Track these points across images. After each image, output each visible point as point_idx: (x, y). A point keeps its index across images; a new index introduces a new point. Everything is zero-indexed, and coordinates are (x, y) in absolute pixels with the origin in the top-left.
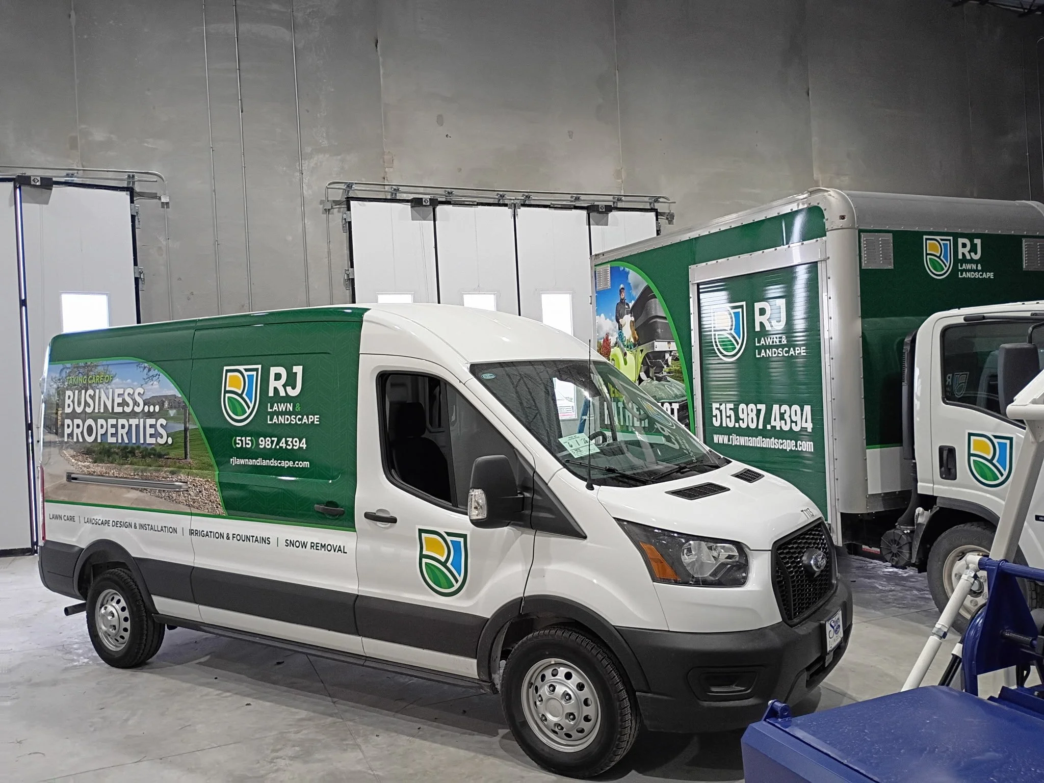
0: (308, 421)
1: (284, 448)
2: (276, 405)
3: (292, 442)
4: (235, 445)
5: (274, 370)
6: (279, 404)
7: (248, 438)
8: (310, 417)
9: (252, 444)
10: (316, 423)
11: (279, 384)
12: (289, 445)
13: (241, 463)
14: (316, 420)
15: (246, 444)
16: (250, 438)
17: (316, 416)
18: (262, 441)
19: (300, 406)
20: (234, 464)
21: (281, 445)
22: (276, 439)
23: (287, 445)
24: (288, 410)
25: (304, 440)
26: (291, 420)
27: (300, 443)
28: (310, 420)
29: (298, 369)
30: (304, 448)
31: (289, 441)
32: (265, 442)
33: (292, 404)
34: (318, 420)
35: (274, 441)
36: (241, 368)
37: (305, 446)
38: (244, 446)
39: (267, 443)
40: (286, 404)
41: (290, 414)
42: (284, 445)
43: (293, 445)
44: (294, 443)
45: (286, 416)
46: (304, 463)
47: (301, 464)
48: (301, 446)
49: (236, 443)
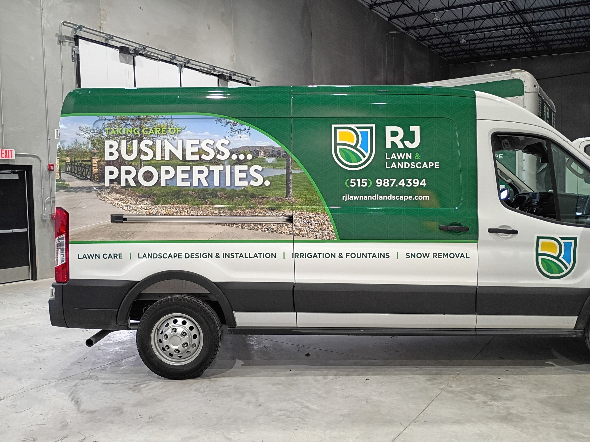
0: (428, 166)
1: (403, 186)
2: (394, 154)
3: (412, 182)
4: (349, 185)
5: (389, 129)
6: (397, 154)
7: (363, 180)
8: (430, 163)
9: (368, 184)
10: (435, 167)
11: (397, 140)
12: (409, 184)
13: (355, 199)
14: (436, 165)
15: (361, 184)
16: (366, 180)
17: (435, 163)
18: (379, 181)
19: (419, 155)
20: (346, 200)
21: (400, 184)
22: (394, 180)
23: (406, 184)
24: (407, 158)
25: (424, 180)
26: (410, 166)
27: (420, 183)
28: (430, 166)
29: (416, 129)
30: (424, 186)
31: (408, 181)
32: (383, 182)
33: (411, 154)
34: (438, 165)
35: (393, 181)
36: (353, 126)
37: (425, 185)
38: (359, 185)
39: (385, 183)
40: (404, 154)
41: (409, 161)
42: (403, 185)
43: (413, 184)
44: (414, 182)
45: (405, 163)
46: (424, 197)
47: (420, 198)
48: (421, 184)
49: (349, 183)
